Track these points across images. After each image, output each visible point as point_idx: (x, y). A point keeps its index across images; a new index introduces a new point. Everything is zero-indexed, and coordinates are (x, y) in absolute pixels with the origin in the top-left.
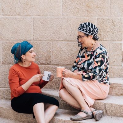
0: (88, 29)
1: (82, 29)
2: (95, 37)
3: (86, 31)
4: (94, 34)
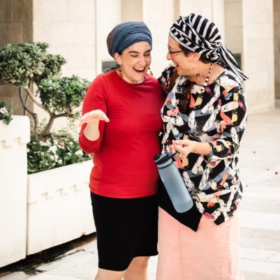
0: (190, 36)
1: (176, 33)
2: (208, 57)
3: (185, 42)
4: (204, 51)
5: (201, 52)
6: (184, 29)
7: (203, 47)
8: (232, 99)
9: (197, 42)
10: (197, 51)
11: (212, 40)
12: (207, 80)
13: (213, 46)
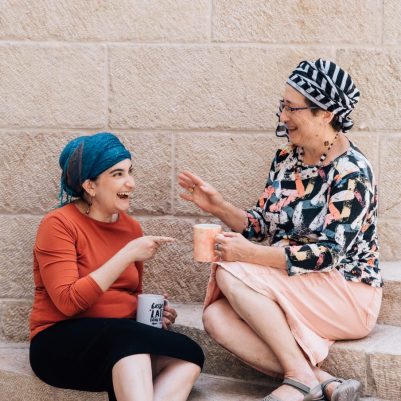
0: (323, 87)
1: (302, 83)
2: (341, 121)
3: (315, 94)
4: (340, 109)
5: (335, 112)
6: (315, 76)
7: (340, 104)
8: (345, 187)
9: (333, 96)
10: (331, 109)
11: (352, 95)
12: (323, 158)
13: (351, 104)
